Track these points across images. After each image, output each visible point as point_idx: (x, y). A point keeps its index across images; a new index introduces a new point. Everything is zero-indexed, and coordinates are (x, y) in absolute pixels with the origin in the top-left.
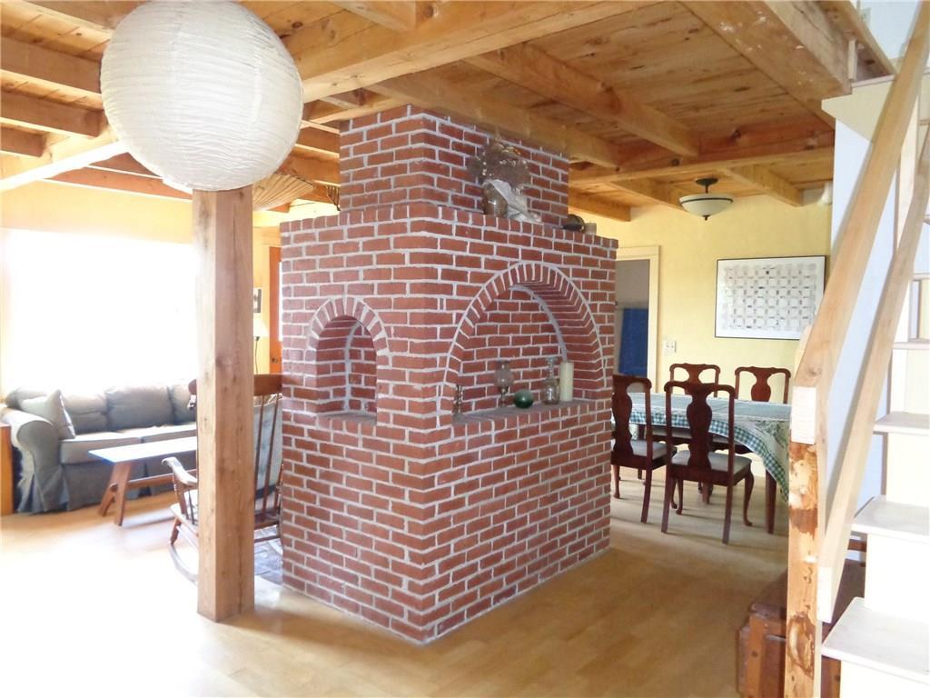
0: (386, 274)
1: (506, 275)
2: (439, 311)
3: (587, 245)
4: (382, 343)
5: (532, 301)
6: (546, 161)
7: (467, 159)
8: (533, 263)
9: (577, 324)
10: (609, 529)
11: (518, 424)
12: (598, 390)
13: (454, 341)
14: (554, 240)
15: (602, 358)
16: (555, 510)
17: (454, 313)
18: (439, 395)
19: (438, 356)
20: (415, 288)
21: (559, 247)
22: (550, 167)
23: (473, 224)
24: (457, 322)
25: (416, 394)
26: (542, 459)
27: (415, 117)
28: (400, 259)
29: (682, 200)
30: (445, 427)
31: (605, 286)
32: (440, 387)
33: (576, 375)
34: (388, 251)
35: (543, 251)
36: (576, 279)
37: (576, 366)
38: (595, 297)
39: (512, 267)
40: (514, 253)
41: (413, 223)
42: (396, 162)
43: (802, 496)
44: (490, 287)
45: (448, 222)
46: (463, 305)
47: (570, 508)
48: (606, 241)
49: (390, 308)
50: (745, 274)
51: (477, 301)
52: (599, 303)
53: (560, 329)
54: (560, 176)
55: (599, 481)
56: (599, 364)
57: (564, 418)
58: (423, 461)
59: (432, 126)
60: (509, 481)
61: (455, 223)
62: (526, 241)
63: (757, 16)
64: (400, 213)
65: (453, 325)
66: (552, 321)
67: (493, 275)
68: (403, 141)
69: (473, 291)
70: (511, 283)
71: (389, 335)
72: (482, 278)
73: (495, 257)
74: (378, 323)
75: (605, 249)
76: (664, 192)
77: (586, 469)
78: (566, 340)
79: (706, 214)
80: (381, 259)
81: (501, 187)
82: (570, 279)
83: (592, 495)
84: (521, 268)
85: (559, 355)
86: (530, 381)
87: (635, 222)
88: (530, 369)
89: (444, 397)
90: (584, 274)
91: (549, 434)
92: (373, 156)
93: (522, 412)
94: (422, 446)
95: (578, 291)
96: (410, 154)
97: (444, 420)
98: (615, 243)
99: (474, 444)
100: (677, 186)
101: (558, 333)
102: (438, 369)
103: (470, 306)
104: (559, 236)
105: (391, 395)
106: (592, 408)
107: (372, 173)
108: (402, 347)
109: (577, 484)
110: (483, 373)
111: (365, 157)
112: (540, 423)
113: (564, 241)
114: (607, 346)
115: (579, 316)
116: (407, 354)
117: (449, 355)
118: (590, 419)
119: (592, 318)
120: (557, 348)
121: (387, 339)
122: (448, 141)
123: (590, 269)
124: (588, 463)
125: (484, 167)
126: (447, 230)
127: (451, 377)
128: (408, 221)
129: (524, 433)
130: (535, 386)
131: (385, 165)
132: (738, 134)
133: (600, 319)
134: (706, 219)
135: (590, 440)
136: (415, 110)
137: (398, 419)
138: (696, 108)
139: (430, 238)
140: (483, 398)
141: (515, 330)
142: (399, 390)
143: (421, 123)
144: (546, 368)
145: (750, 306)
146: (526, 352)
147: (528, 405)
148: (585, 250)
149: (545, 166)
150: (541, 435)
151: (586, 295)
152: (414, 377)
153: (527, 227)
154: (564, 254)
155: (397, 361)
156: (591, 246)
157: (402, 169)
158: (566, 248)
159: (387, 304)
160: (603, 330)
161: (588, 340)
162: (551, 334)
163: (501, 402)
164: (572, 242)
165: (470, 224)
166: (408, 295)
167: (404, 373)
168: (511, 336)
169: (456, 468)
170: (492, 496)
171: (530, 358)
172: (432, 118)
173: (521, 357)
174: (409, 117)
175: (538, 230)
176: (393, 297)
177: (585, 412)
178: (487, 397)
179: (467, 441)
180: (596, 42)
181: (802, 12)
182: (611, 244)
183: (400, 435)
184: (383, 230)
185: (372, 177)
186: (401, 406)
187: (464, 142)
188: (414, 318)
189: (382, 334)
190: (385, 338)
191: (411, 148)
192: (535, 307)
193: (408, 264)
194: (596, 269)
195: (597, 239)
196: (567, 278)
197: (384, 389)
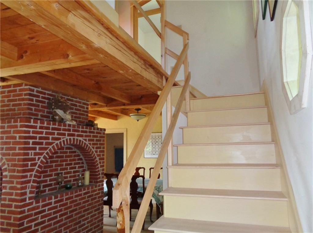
0: (9, 143)
1: (60, 142)
2: (30, 157)
3: (94, 131)
4: (5, 170)
5: (73, 150)
6: (80, 102)
7: (47, 102)
8: (72, 138)
9: (90, 157)
10: (103, 230)
11: (64, 196)
12: (98, 180)
13: (36, 168)
14: (80, 129)
15: (100, 169)
16: (80, 227)
17: (37, 157)
18: (29, 189)
19: (29, 174)
20: (20, 149)
21: (82, 132)
22: (81, 105)
23: (47, 125)
24: (38, 160)
25: (18, 189)
26: (75, 208)
27: (26, 87)
28: (15, 138)
29: (130, 115)
30: (31, 201)
31: (101, 144)
32: (29, 186)
33: (90, 175)
34: (10, 135)
35: (76, 133)
36: (89, 142)
37: (90, 172)
38: (97, 148)
39: (63, 139)
40: (64, 135)
41: (20, 125)
42: (18, 102)
43: (121, 224)
44: (53, 147)
45: (36, 125)
46: (41, 154)
47: (86, 225)
48: (101, 129)
49: (10, 156)
50: (152, 137)
51: (47, 152)
52: (98, 150)
53: (85, 159)
54: (85, 108)
55: (99, 213)
56: (99, 171)
57: (84, 192)
58: (19, 216)
59: (33, 91)
60: (60, 219)
61: (39, 125)
62: (69, 130)
63: (129, 70)
64: (16, 121)
65: (36, 162)
66: (81, 157)
67: (54, 142)
68: (21, 95)
69: (46, 149)
70: (63, 145)
71: (9, 167)
72: (51, 144)
73: (56, 136)
74: (4, 162)
75: (101, 132)
76: (126, 112)
77: (94, 209)
78: (87, 163)
79: (138, 119)
80: (7, 138)
81: (60, 112)
82: (87, 143)
83: (96, 219)
84: (67, 140)
85: (84, 168)
86: (72, 179)
87: (119, 121)
88: (72, 174)
89: (31, 189)
90: (93, 140)
91: (78, 198)
92: (9, 99)
93: (67, 191)
94: (19, 210)
95: (90, 146)
96: (23, 100)
97: (30, 198)
98: (105, 130)
99: (44, 206)
100: (130, 111)
101: (84, 161)
102: (28, 179)
103: (45, 154)
104: (83, 128)
105: (8, 190)
106: (96, 187)
107: (8, 105)
108: (14, 171)
109: (89, 216)
110: (52, 178)
111: (6, 99)
112: (74, 195)
113: (85, 130)
114: (102, 164)
115: (91, 155)
116: (15, 174)
117: (34, 173)
118: (95, 191)
119: (96, 155)
120: (83, 166)
121: (8, 168)
122: (40, 96)
123: (95, 139)
124: (94, 207)
125: (53, 105)
126: (35, 127)
127: (34, 181)
128: (19, 124)
129: (67, 199)
130: (74, 180)
131: (14, 103)
132: (142, 97)
133: (99, 155)
134: (138, 121)
135: (95, 198)
136: (26, 85)
137: (10, 200)
138: (128, 90)
139: (27, 130)
140: (52, 187)
141: (66, 161)
142: (11, 188)
143: (28, 89)
144: (78, 174)
145: (154, 148)
146: (71, 168)
147: (70, 188)
148: (93, 133)
149: (80, 104)
150: (74, 199)
151: (93, 148)
152: (17, 183)
153: (69, 125)
154: (84, 134)
155: (11, 177)
156: (96, 131)
157: (20, 105)
158: (86, 132)
159: (9, 155)
160: (100, 159)
161: (94, 163)
162: (81, 161)
163: (59, 188)
164: (88, 130)
165: (45, 125)
166: (17, 151)
167: (14, 181)
168: (64, 163)
169: (35, 217)
170: (52, 225)
171: (72, 170)
172: (33, 88)
173: (69, 170)
174: (23, 87)
175: (74, 126)
176: (11, 152)
177: (93, 189)
178: (53, 187)
179: (41, 205)
180: (88, 69)
181: (144, 69)
182: (103, 130)
183: (10, 206)
184: (8, 127)
185: (8, 107)
186: (11, 194)
187: (46, 96)
188: (19, 160)
189: (6, 166)
190: (6, 168)
191: (24, 98)
192: (75, 152)
193: (18, 140)
194: (97, 138)
195: (98, 129)
196: (86, 142)
197: (5, 188)
